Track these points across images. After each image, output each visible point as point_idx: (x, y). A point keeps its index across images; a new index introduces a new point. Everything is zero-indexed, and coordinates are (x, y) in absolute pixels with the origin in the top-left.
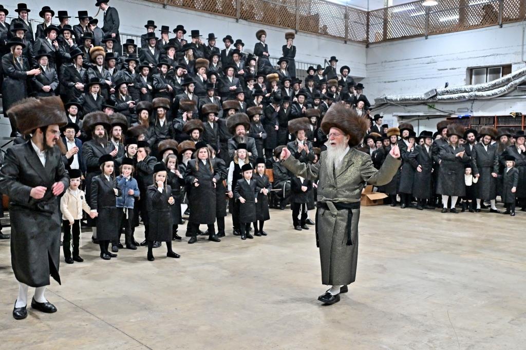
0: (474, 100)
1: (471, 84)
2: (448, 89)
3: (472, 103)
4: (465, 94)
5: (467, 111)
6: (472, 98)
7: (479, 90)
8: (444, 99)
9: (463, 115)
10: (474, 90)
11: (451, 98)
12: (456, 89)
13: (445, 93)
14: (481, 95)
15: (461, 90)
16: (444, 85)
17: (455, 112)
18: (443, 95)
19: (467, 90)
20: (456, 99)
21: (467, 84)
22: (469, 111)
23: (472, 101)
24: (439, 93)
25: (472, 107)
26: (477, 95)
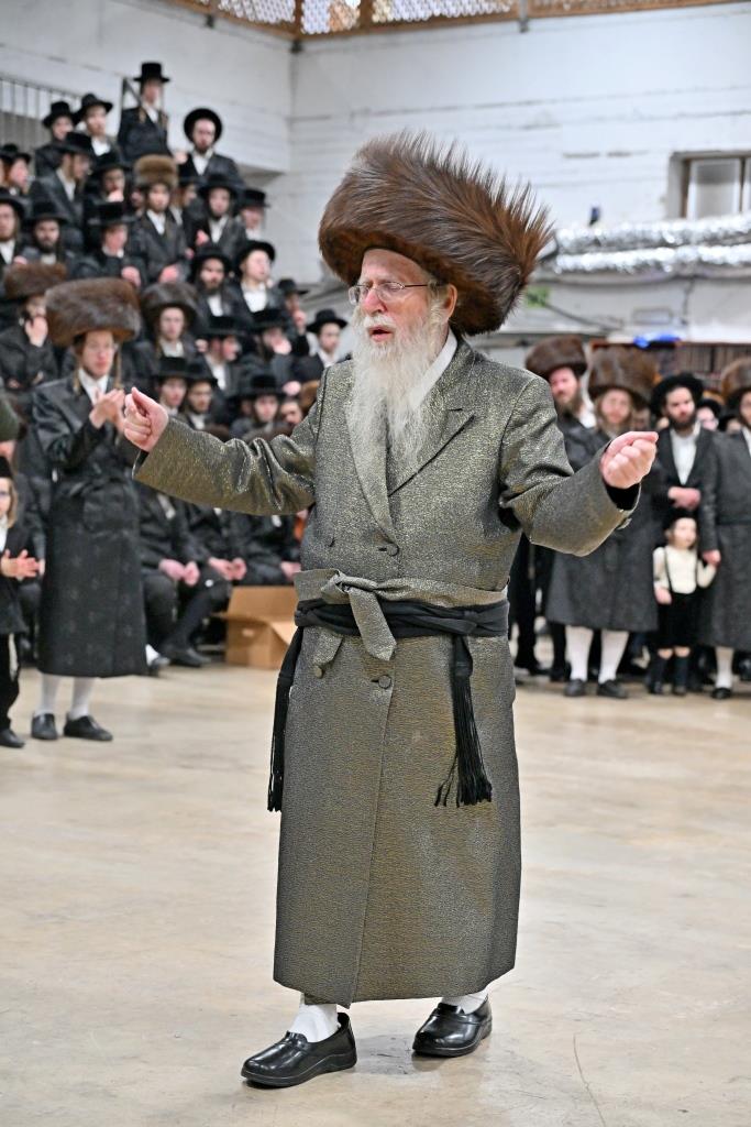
0: (694, 278)
1: (683, 214)
2: (598, 231)
3: (688, 292)
4: (662, 255)
5: (666, 318)
6: (687, 272)
7: (713, 240)
8: (584, 272)
9: (651, 335)
10: (693, 239)
11: (611, 266)
12: (629, 234)
13: (589, 245)
14: (720, 262)
15: (647, 236)
16: (587, 217)
17: (622, 322)
18: (581, 251)
19: (670, 240)
20: (626, 273)
21: (668, 217)
22: (676, 321)
23: (687, 284)
24: (566, 245)
25: (685, 304)
26: (705, 259)
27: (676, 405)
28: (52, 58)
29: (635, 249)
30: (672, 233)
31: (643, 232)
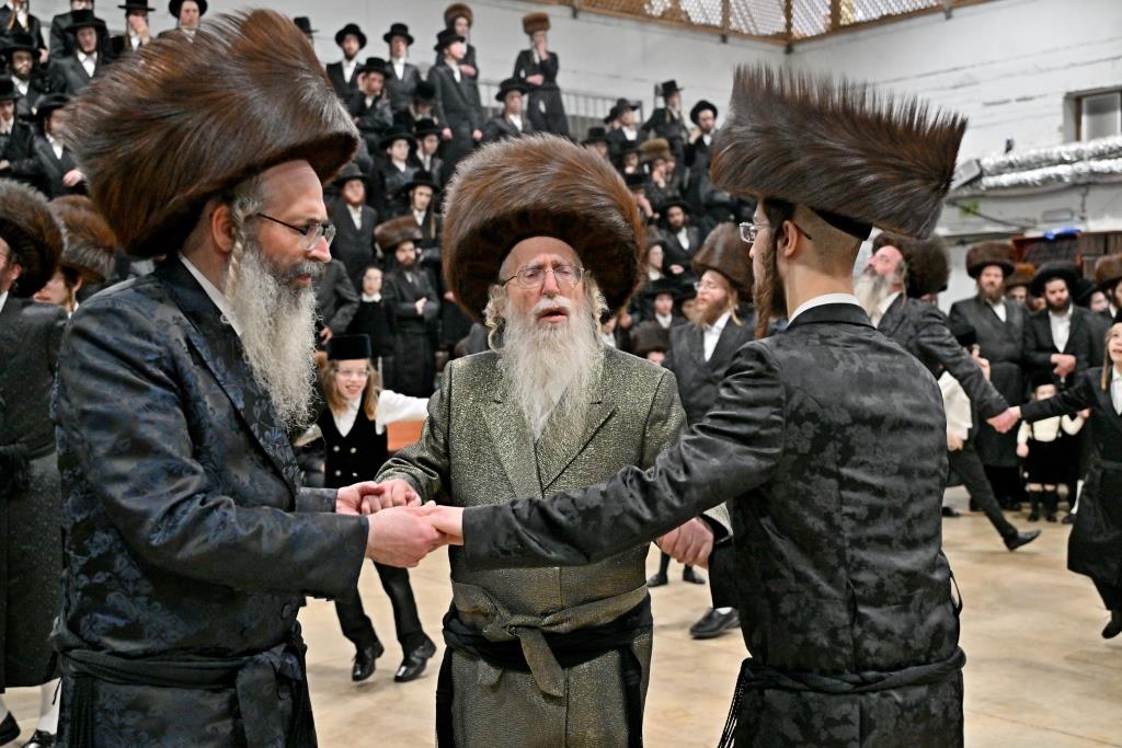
0: (1088, 185)
1: (1078, 138)
2: (1012, 157)
3: (1084, 195)
4: (1062, 170)
5: (1068, 216)
6: (1081, 181)
7: (1100, 156)
8: (1002, 187)
9: (1056, 230)
10: (1085, 156)
11: (1023, 181)
12: (1035, 157)
13: (1005, 168)
14: (1108, 171)
15: (1050, 157)
16: (1003, 147)
17: (1035, 222)
18: (1000, 173)
19: (1067, 158)
20: (1035, 185)
21: (1066, 142)
22: (1076, 218)
23: (1083, 190)
24: (988, 169)
25: (1083, 205)
26: (1096, 170)
27: (1053, 292)
28: (611, 76)
29: (1040, 167)
30: (1068, 153)
31: (1046, 154)
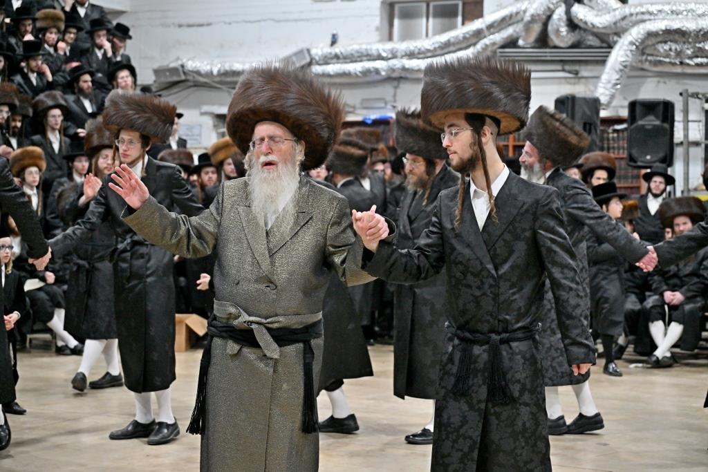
0: (400, 79)
1: (390, 38)
2: (337, 49)
3: (396, 88)
4: (379, 64)
5: (382, 105)
6: (395, 75)
7: (411, 55)
8: (329, 76)
9: (373, 116)
10: (399, 54)
11: (347, 72)
12: (357, 52)
13: (332, 58)
14: (416, 68)
15: (370, 53)
16: (329, 41)
17: (354, 108)
18: (327, 63)
19: (384, 55)
20: (357, 76)
21: (381, 41)
22: (389, 107)
23: (395, 83)
24: (317, 58)
25: (395, 96)
26: (407, 66)
29: (361, 61)
30: (384, 51)
31: (367, 50)
